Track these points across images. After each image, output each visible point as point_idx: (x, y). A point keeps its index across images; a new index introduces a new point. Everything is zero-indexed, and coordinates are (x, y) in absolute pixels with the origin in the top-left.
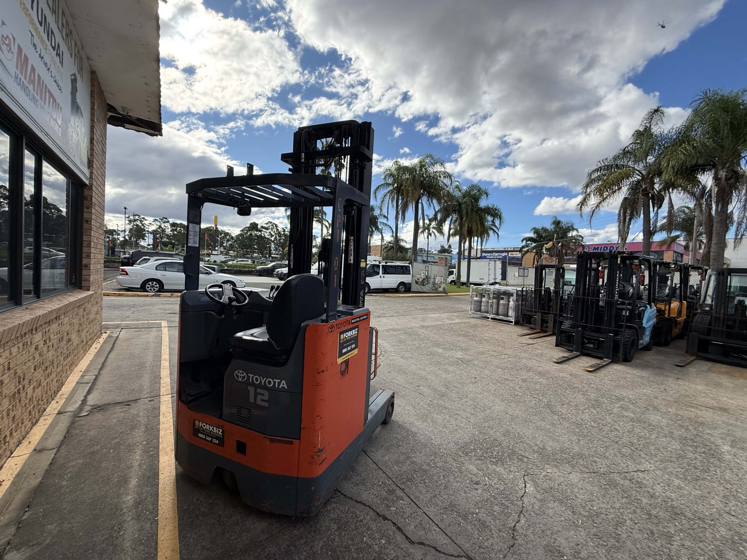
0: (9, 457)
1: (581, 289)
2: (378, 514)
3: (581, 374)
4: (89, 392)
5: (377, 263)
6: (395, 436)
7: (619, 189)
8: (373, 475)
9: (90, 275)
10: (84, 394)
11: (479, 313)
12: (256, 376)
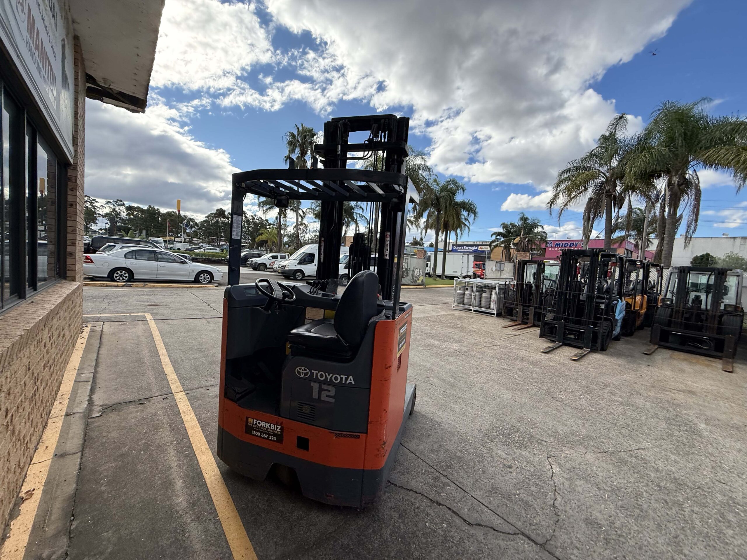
0: (30, 464)
1: (565, 284)
2: (431, 500)
3: (567, 362)
4: (92, 391)
6: (422, 426)
7: (586, 189)
8: (415, 465)
9: (75, 265)
10: (88, 393)
11: (462, 305)
12: (321, 373)
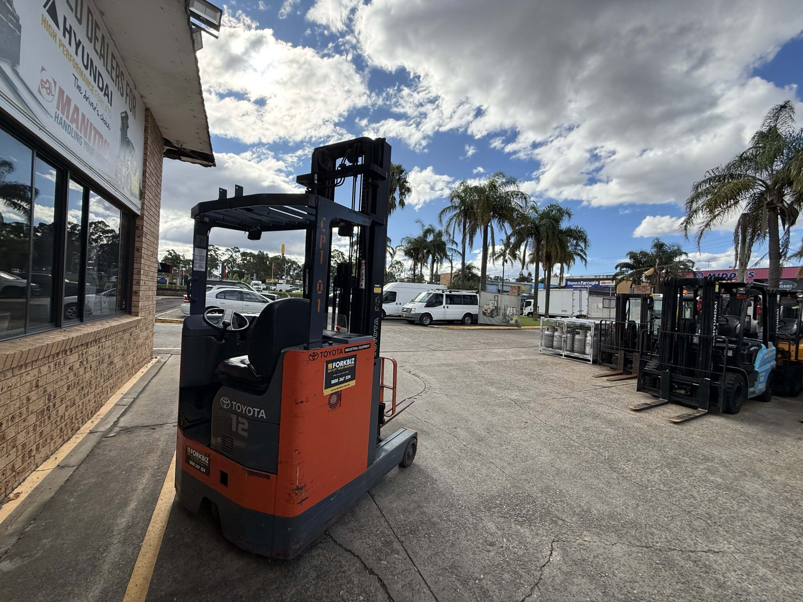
0: (34, 471)
1: (669, 323)
2: (365, 566)
4: (123, 415)
5: (440, 292)
6: (411, 481)
8: (373, 523)
9: (139, 301)
10: (118, 416)
11: (550, 349)
12: (238, 404)
